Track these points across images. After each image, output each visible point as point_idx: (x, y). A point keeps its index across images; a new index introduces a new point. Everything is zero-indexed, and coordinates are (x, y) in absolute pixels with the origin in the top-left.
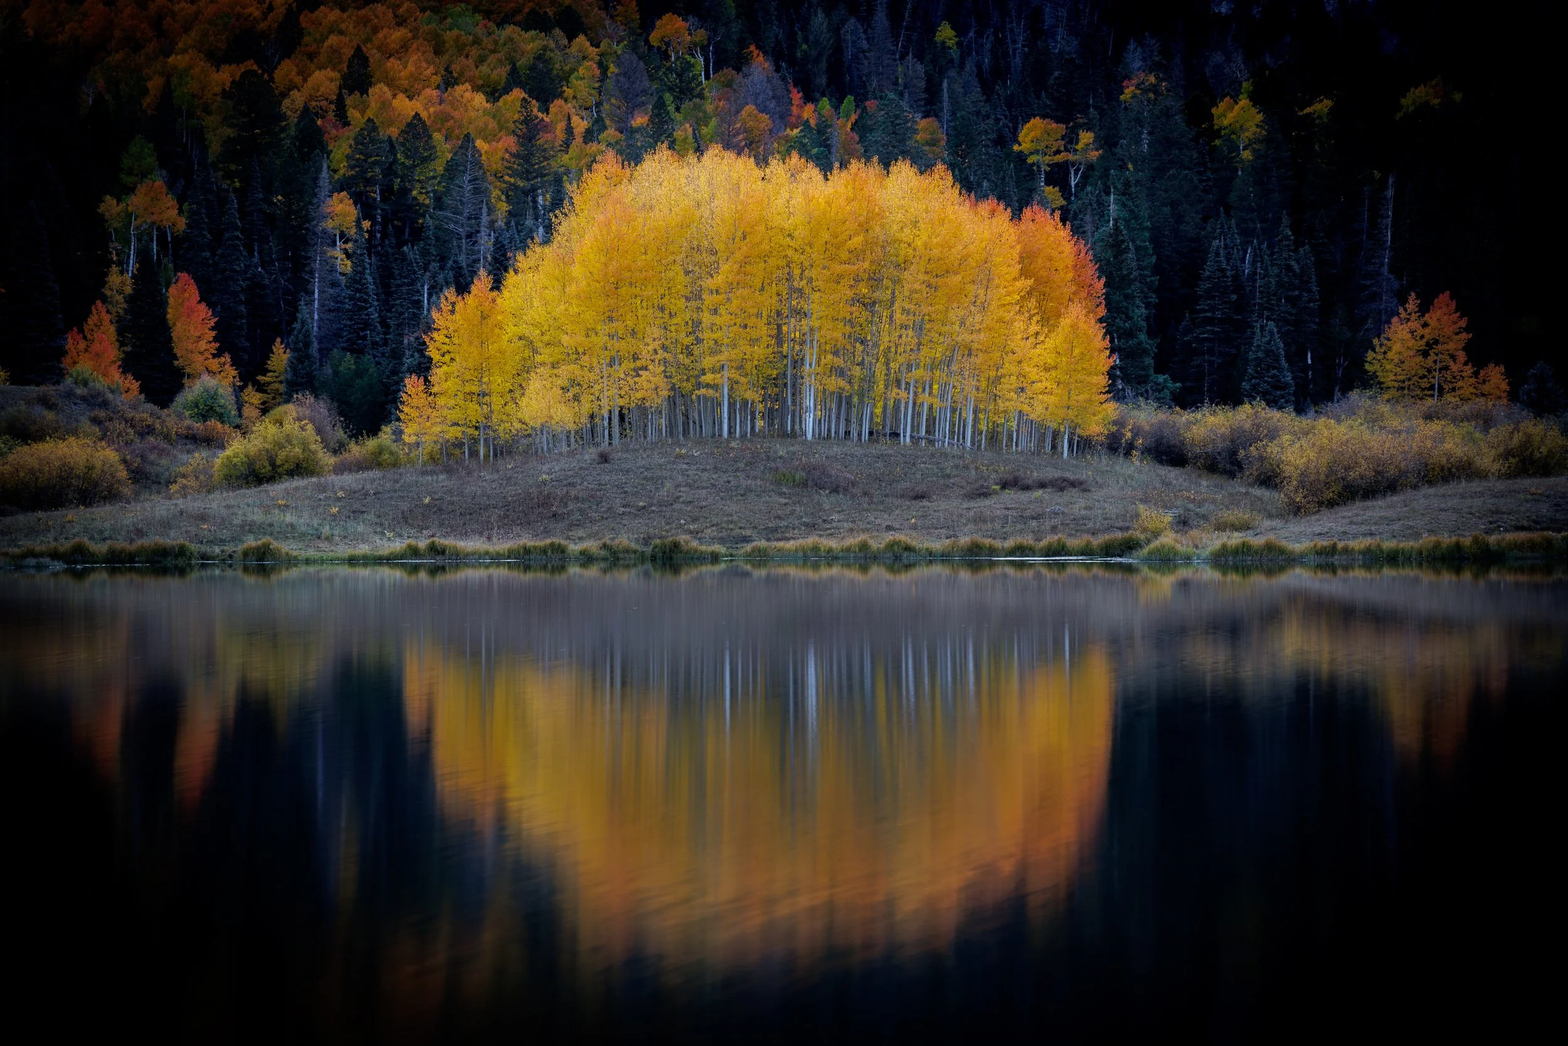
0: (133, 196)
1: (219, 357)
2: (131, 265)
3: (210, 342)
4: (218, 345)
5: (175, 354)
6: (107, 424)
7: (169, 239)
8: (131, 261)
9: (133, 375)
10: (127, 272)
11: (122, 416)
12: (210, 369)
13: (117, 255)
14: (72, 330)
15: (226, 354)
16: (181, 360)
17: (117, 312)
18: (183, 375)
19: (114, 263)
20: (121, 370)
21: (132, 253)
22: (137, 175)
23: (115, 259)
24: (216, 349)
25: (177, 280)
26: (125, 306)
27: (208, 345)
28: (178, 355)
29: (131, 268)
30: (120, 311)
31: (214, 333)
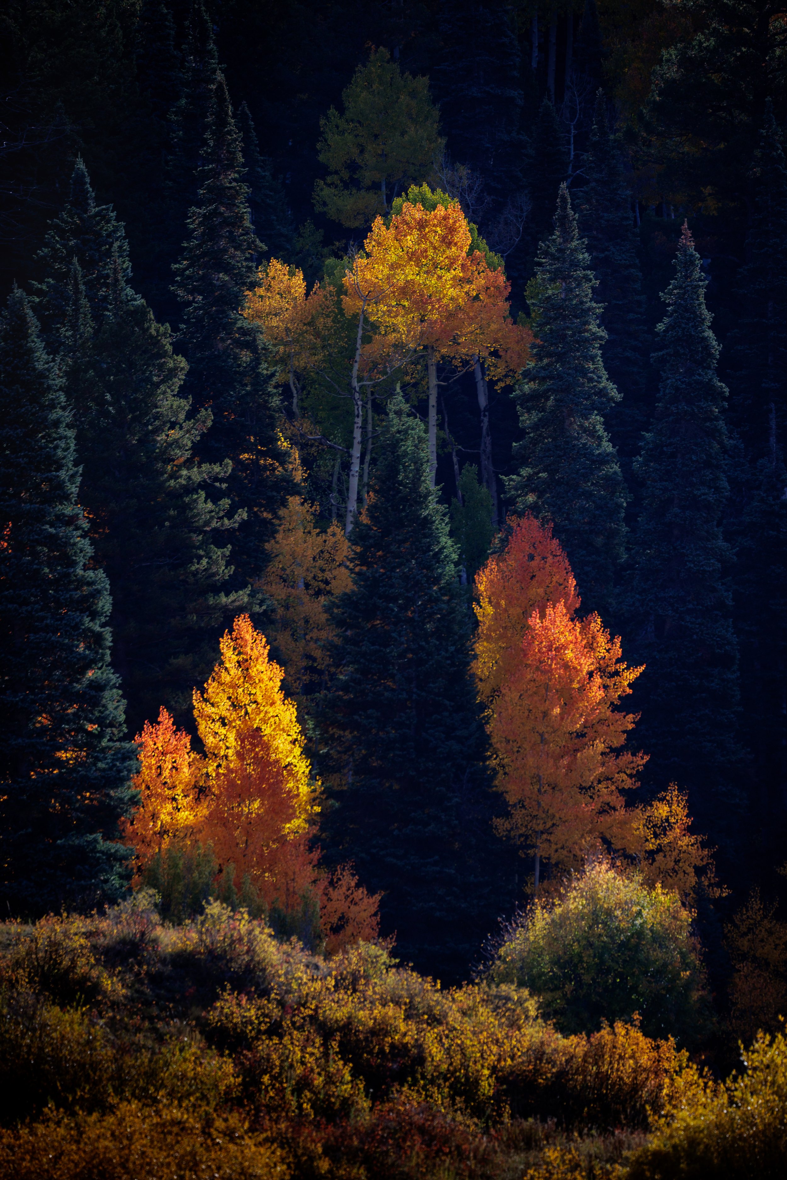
0: (361, 262)
1: (648, 802)
2: (353, 495)
3: (617, 752)
4: (642, 760)
5: (499, 797)
6: (264, 1046)
7: (483, 401)
8: (354, 482)
9: (356, 870)
10: (341, 518)
11: (313, 1018)
12: (617, 844)
13: (306, 462)
14: (154, 721)
15: (673, 793)
16: (518, 815)
17: (309, 657)
18: (528, 865)
19: (295, 490)
20: (316, 855)
21: (356, 452)
22: (375, 187)
23: (299, 476)
24: (637, 776)
25: (504, 541)
26: (330, 634)
27: (612, 762)
28: (512, 799)
29: (352, 505)
30: (317, 653)
31: (629, 721)
